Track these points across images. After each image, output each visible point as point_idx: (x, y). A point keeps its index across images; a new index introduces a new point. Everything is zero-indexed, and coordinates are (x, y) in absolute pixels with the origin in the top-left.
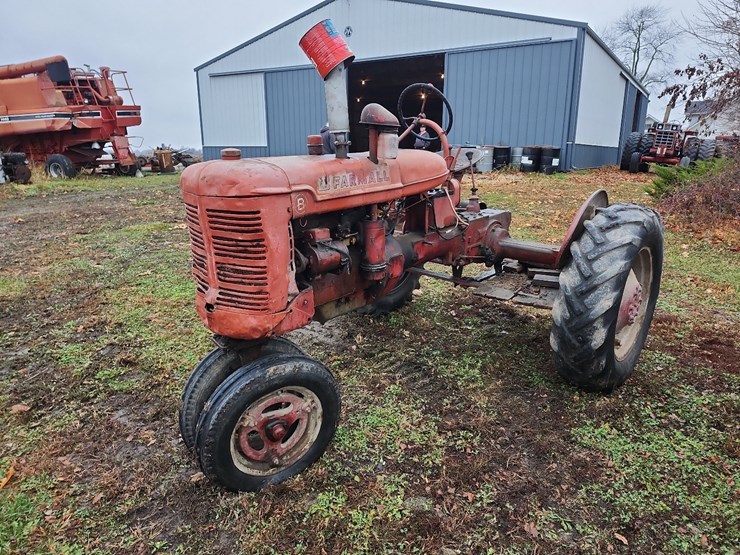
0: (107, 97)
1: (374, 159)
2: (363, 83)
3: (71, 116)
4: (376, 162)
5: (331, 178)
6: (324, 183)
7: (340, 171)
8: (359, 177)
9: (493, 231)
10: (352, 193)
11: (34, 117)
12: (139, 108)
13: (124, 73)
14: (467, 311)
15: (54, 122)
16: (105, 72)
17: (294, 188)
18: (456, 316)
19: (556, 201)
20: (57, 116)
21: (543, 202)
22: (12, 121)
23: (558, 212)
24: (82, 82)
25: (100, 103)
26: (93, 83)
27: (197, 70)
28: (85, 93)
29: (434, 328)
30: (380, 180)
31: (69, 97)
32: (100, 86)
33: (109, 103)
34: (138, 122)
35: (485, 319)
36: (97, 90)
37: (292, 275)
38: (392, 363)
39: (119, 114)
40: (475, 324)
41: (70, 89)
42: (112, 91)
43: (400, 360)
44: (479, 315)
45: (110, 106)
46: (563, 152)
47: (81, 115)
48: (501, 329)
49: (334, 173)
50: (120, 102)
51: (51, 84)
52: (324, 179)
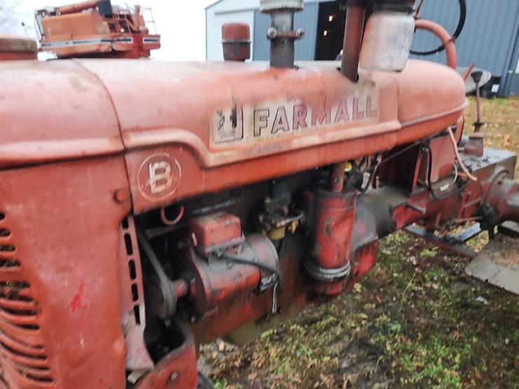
0: (138, 28)
1: (351, 72)
2: (331, 18)
3: (112, 41)
4: (354, 77)
5: (248, 112)
6: (228, 124)
7: (273, 97)
8: (315, 109)
9: (500, 183)
10: (296, 144)
11: (87, 42)
12: (159, 36)
13: (150, 9)
14: (429, 259)
15: (100, 45)
16: (138, 9)
17: (134, 140)
18: (418, 265)
19: (501, 125)
20: (102, 41)
21: (488, 124)
22: (76, 45)
23: (507, 137)
24: (122, 16)
25: (133, 31)
26: (129, 17)
27: (206, 9)
28: (122, 24)
29: (391, 283)
30: (358, 115)
31: (112, 27)
32: (134, 19)
33: (139, 32)
34: (158, 46)
35: (454, 274)
36: (132, 22)
37: (137, 333)
38: (338, 339)
39: (145, 40)
40: (442, 281)
41: (114, 21)
42: (141, 23)
43: (348, 333)
44: (446, 267)
45: (139, 34)
46: (503, 80)
47: (118, 40)
48: (476, 294)
49: (255, 101)
50: (147, 31)
51: (100, 17)
52: (228, 114)
